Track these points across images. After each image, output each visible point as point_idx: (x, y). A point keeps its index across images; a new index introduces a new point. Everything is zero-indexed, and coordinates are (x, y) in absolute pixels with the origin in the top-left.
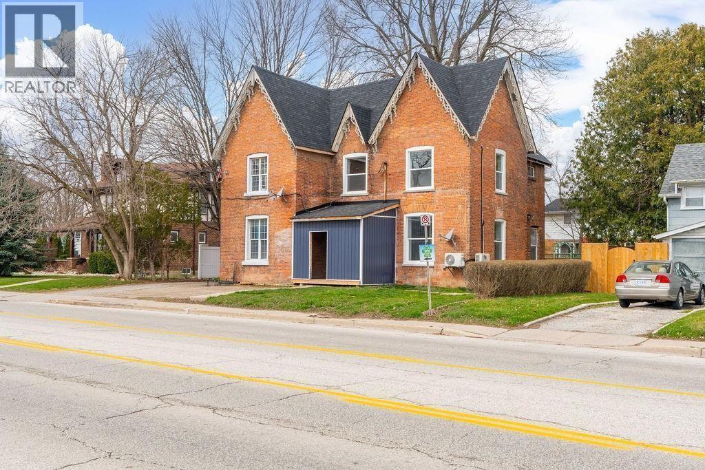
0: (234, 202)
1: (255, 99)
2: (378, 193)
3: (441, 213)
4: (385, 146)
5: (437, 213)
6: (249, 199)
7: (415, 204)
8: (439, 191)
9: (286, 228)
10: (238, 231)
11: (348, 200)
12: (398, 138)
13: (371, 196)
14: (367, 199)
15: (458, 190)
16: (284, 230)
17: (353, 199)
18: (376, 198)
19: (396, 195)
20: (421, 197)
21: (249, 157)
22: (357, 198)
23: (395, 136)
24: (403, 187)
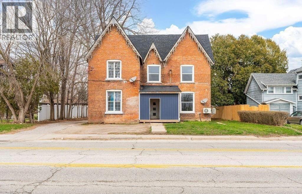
0: (98, 83)
1: (112, 33)
2: (167, 82)
3: (198, 92)
4: (170, 63)
5: (195, 92)
6: (109, 81)
7: (185, 88)
8: (197, 83)
9: (134, 96)
10: (101, 97)
11: (150, 85)
12: (176, 60)
13: (163, 84)
14: (161, 85)
15: (206, 83)
16: (133, 97)
17: (153, 84)
18: (165, 84)
19: (177, 84)
20: (188, 85)
21: (108, 61)
22: (155, 84)
23: (175, 59)
24: (179, 80)
